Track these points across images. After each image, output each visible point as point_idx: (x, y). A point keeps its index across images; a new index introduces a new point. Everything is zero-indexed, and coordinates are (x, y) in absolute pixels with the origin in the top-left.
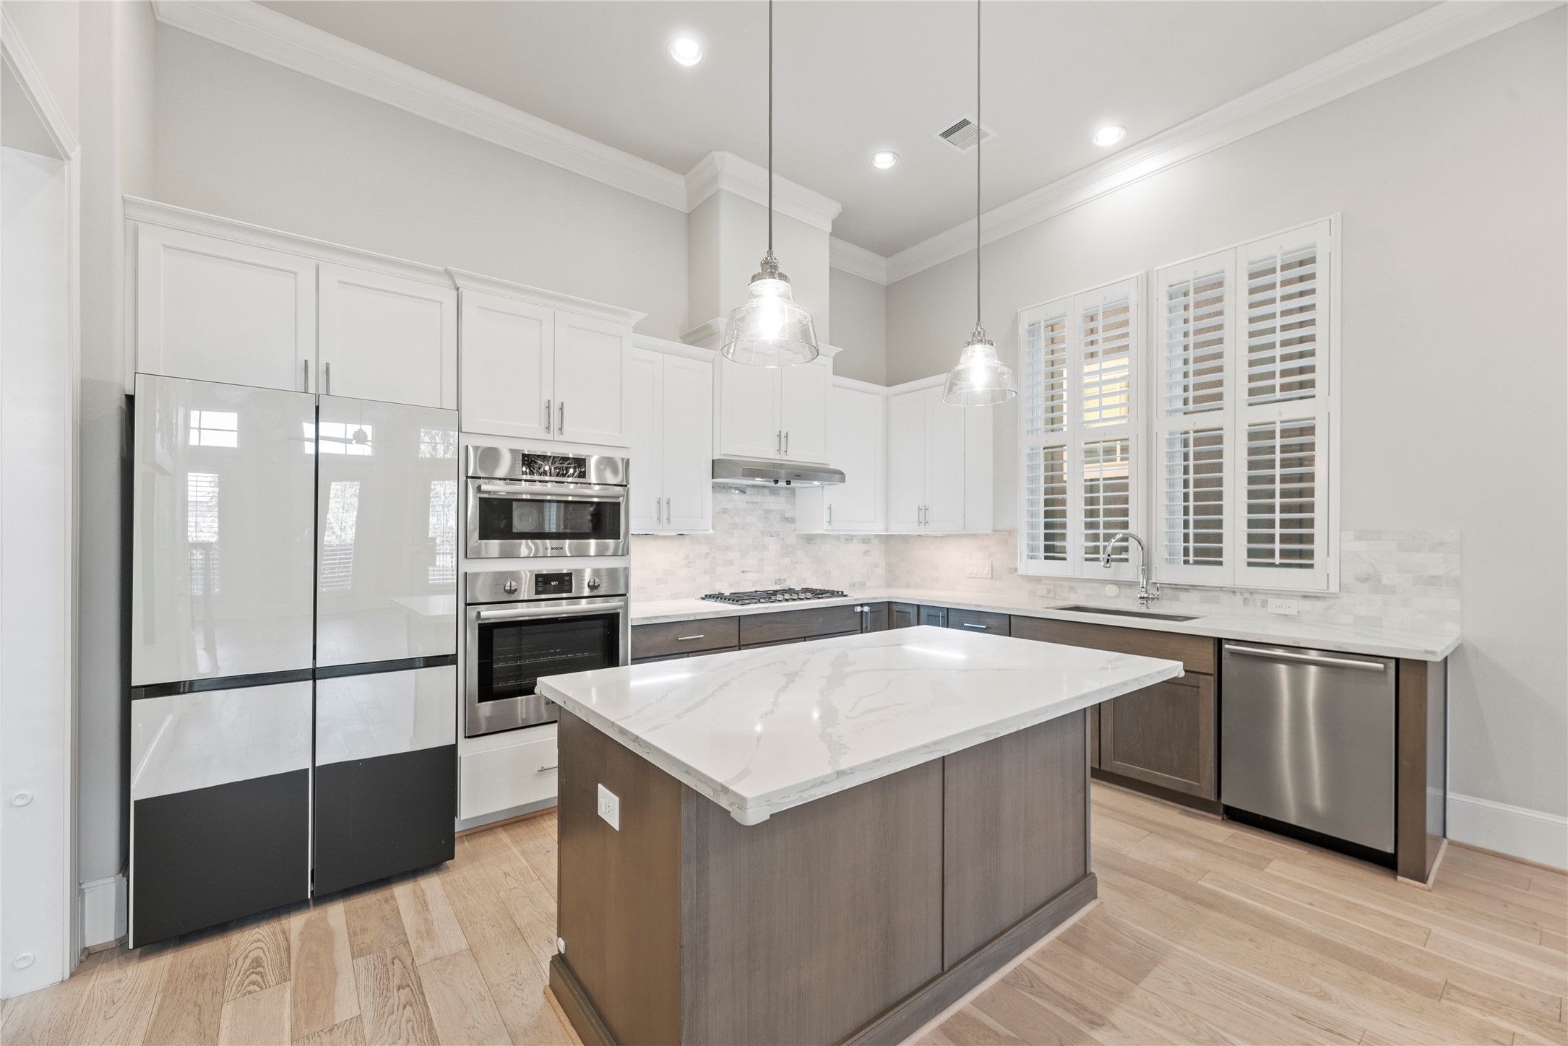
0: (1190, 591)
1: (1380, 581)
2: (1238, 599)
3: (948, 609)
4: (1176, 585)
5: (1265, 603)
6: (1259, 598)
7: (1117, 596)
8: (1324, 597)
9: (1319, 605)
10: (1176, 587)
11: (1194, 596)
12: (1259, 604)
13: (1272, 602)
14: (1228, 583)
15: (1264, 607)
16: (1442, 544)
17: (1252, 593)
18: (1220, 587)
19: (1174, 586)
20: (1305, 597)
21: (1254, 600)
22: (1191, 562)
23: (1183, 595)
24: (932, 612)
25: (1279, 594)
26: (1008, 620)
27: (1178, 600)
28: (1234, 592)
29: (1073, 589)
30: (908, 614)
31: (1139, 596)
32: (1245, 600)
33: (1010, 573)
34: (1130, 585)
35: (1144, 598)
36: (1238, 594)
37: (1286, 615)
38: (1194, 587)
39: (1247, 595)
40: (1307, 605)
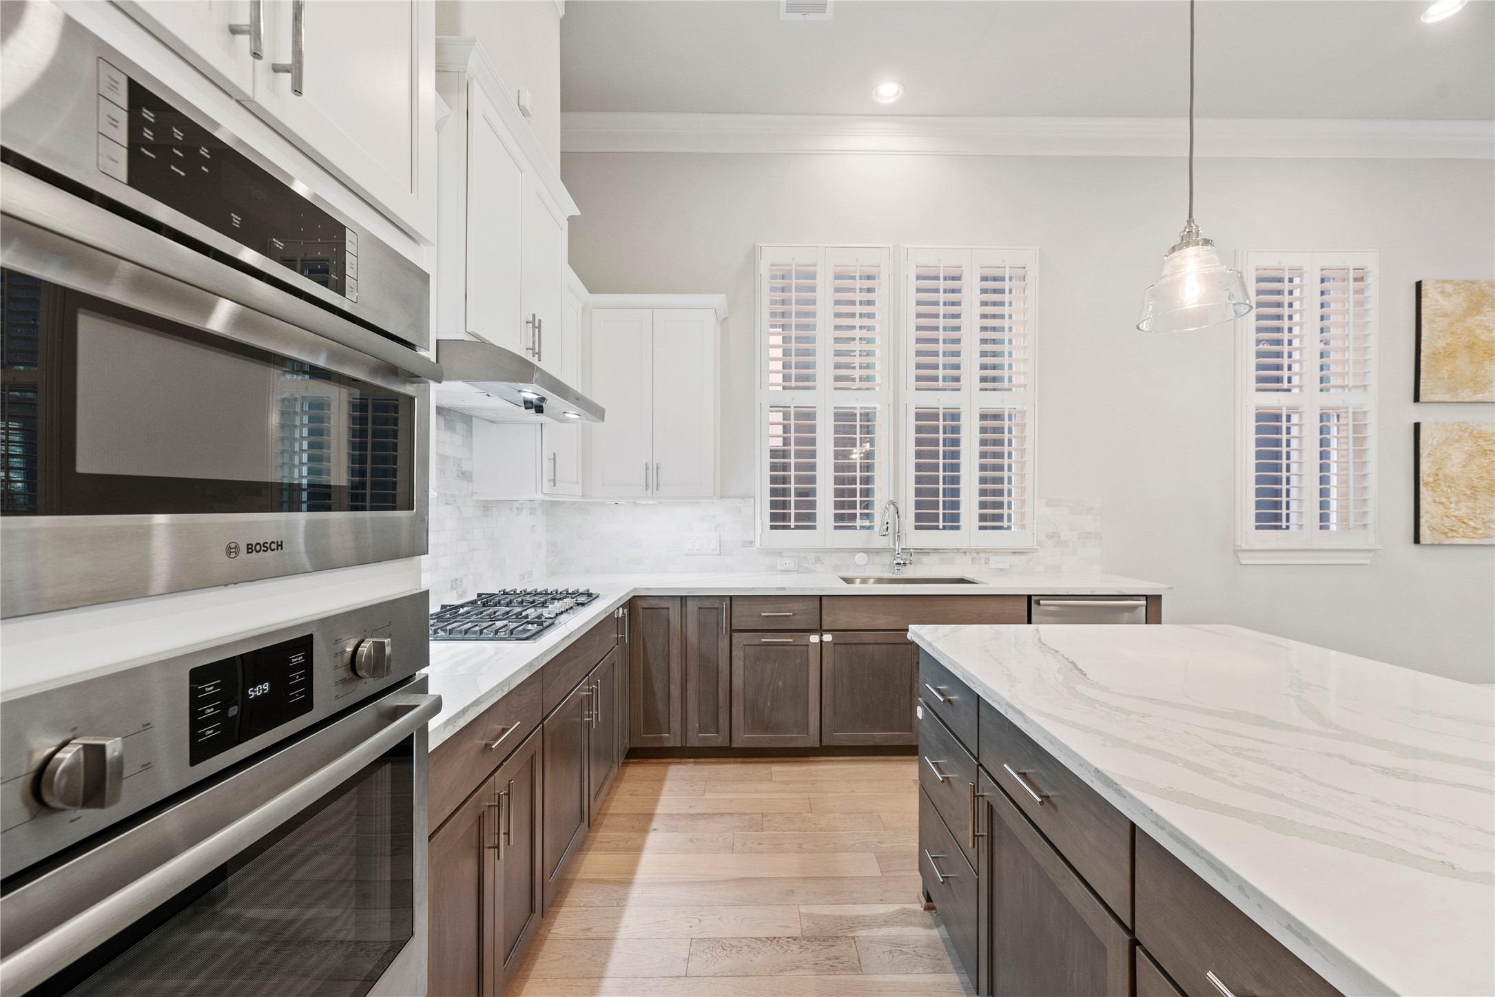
0: (931, 554)
1: (1060, 538)
2: (968, 558)
3: (731, 597)
4: (921, 549)
5: (988, 560)
6: (983, 556)
7: (866, 564)
8: (1027, 552)
9: (1024, 558)
10: (921, 552)
11: (934, 558)
12: (983, 562)
13: (993, 558)
14: (965, 545)
15: (986, 564)
16: (1092, 509)
17: (978, 553)
18: (958, 549)
19: (920, 551)
20: (1014, 553)
21: (980, 558)
22: (941, 527)
23: (925, 558)
24: (707, 604)
25: (996, 552)
26: (819, 602)
27: (921, 564)
28: (965, 553)
29: (819, 560)
30: (664, 612)
31: (895, 562)
32: (973, 558)
33: (744, 546)
34: (878, 552)
35: (900, 564)
36: (968, 554)
37: (1002, 569)
38: (936, 550)
39: (975, 555)
40: (1016, 560)
